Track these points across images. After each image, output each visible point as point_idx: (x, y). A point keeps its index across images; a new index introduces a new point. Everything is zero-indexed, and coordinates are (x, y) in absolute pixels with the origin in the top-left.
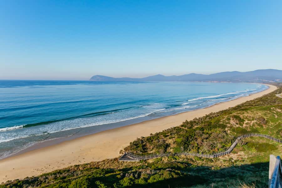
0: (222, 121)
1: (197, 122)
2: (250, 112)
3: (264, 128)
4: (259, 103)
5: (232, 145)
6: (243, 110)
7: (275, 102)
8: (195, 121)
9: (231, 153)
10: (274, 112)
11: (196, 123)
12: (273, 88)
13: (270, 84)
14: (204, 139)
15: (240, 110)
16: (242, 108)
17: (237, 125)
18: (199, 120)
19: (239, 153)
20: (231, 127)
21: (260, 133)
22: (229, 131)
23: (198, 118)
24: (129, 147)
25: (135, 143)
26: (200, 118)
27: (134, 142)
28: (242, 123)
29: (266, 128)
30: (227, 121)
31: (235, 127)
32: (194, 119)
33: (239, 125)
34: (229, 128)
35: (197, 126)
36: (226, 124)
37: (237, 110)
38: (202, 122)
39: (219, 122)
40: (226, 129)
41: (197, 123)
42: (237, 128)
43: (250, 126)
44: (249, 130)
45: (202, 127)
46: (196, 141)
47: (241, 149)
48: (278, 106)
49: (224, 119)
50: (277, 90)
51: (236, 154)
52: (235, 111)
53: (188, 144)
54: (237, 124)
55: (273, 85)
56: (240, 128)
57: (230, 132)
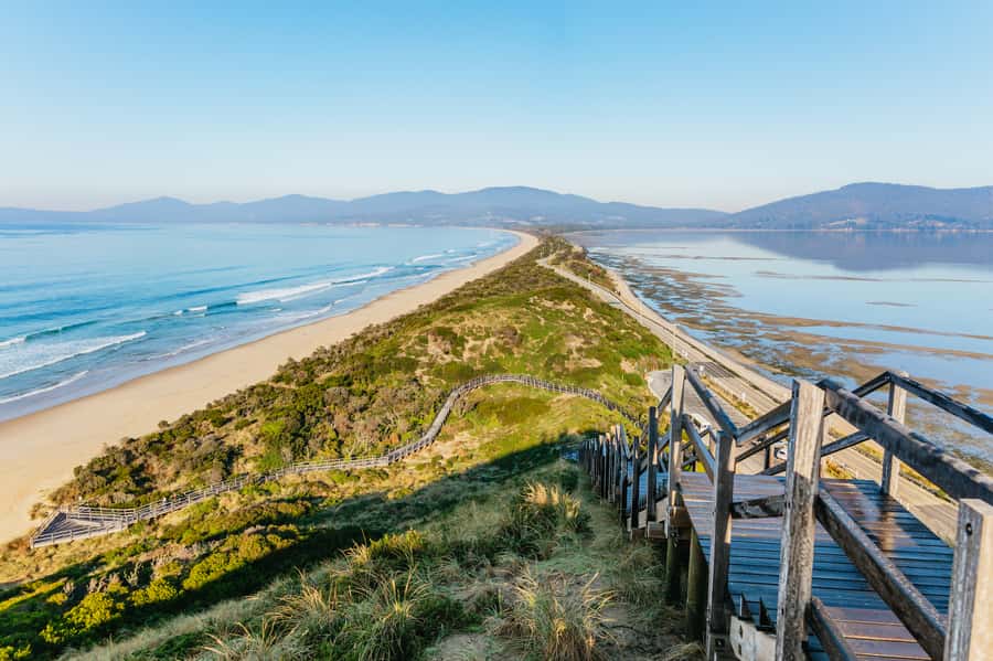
0: (403, 347)
1: (327, 360)
2: (479, 314)
3: (516, 356)
4: (497, 286)
5: (436, 416)
6: (460, 309)
7: (536, 282)
8: (319, 359)
9: (436, 442)
10: (537, 308)
11: (323, 363)
12: (530, 243)
13: (521, 231)
14: (356, 411)
15: (451, 311)
16: (457, 305)
17: (445, 356)
18: (333, 353)
19: (457, 439)
20: (431, 365)
21: (506, 371)
22: (425, 378)
23: (327, 348)
24: (71, 485)
25: (97, 468)
26: (334, 347)
27: (91, 466)
28: (459, 348)
29: (520, 356)
30: (418, 348)
31: (440, 361)
32: (315, 353)
33: (452, 356)
34: (425, 369)
35: (329, 374)
36: (418, 356)
37: (443, 311)
38: (343, 360)
39: (395, 354)
40: (418, 372)
41: (328, 364)
42: (448, 364)
43: (481, 354)
44: (479, 367)
45: (344, 375)
46: (331, 421)
47: (463, 425)
48: (545, 291)
49: (410, 344)
50: (539, 247)
51: (449, 443)
52: (438, 313)
53: (304, 437)
54: (447, 353)
55: (528, 232)
56: (455, 362)
57: (430, 380)
